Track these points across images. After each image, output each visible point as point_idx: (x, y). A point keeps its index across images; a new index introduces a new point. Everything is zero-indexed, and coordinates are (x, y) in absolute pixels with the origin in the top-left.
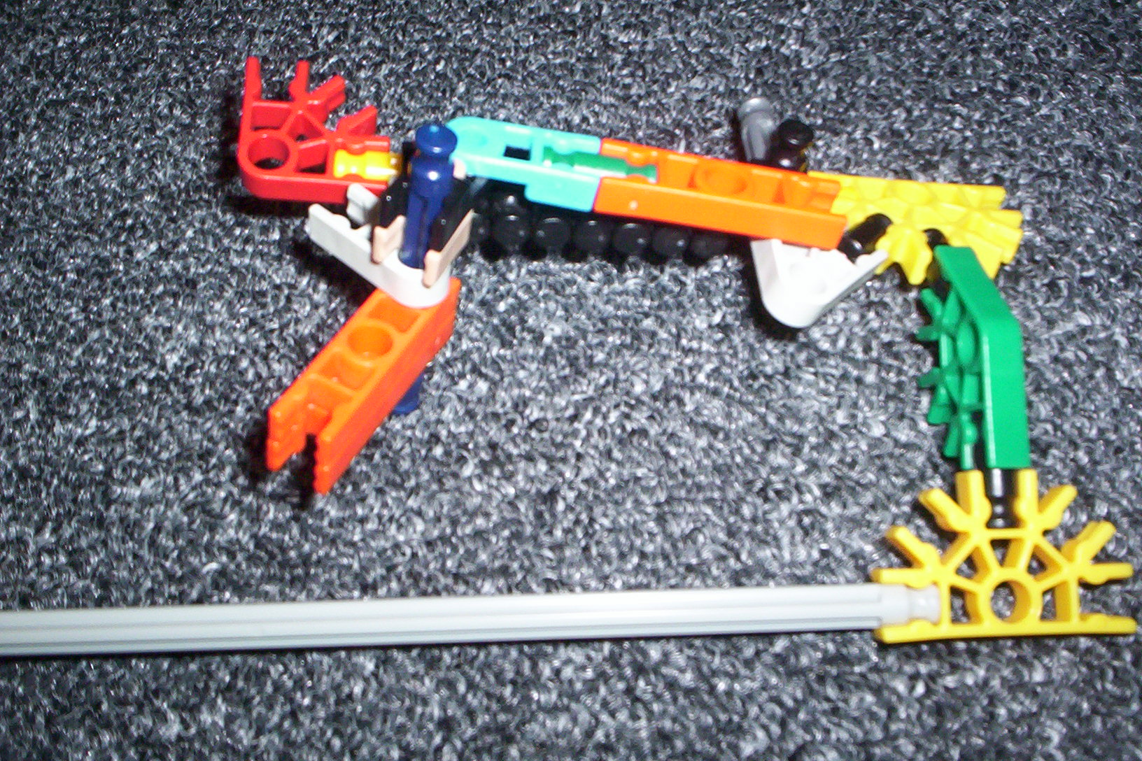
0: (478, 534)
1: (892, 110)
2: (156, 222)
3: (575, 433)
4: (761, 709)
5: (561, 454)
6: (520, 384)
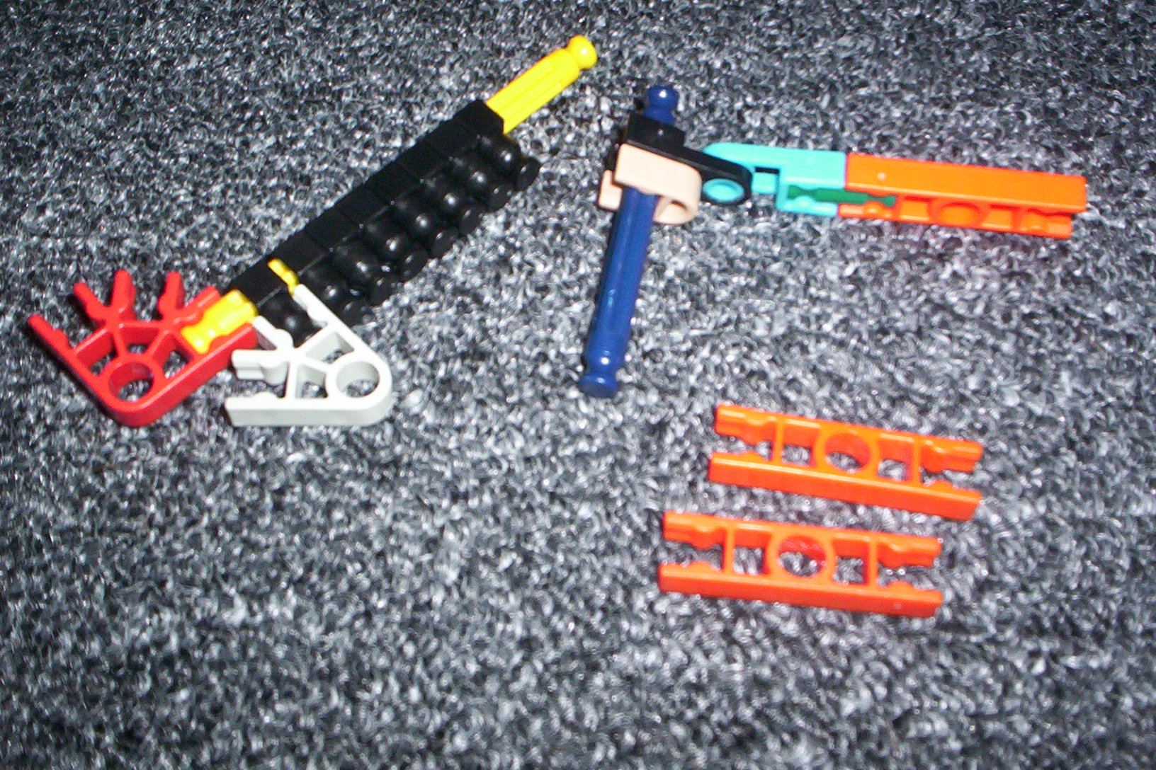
0: (580, 457)
1: (1046, 88)
2: (276, 118)
3: (690, 369)
4: (867, 668)
5: (672, 386)
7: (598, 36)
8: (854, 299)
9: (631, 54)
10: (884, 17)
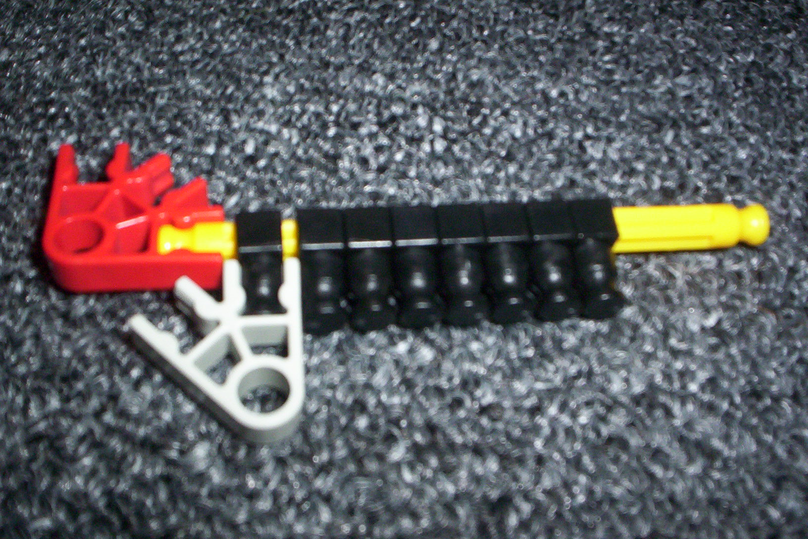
2: (82, 116)
3: (536, 430)
5: (516, 452)
6: (473, 359)
7: (431, 58)
8: (720, 355)
9: (466, 77)
10: (719, 59)
